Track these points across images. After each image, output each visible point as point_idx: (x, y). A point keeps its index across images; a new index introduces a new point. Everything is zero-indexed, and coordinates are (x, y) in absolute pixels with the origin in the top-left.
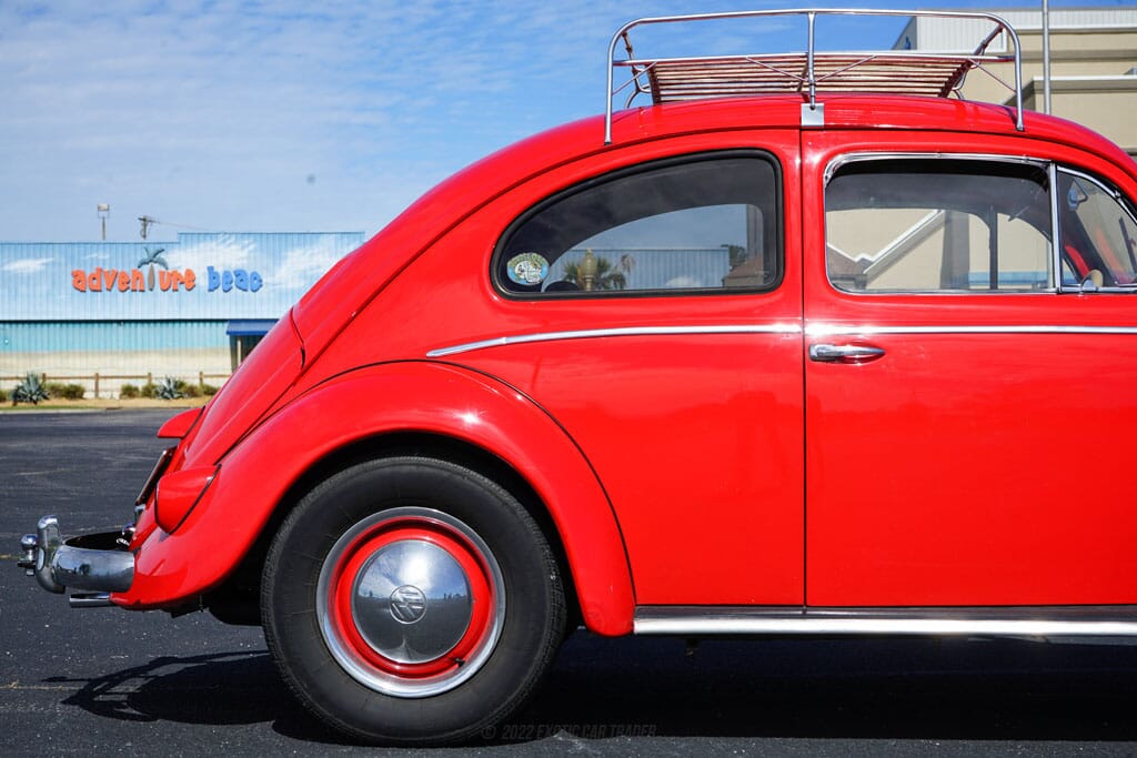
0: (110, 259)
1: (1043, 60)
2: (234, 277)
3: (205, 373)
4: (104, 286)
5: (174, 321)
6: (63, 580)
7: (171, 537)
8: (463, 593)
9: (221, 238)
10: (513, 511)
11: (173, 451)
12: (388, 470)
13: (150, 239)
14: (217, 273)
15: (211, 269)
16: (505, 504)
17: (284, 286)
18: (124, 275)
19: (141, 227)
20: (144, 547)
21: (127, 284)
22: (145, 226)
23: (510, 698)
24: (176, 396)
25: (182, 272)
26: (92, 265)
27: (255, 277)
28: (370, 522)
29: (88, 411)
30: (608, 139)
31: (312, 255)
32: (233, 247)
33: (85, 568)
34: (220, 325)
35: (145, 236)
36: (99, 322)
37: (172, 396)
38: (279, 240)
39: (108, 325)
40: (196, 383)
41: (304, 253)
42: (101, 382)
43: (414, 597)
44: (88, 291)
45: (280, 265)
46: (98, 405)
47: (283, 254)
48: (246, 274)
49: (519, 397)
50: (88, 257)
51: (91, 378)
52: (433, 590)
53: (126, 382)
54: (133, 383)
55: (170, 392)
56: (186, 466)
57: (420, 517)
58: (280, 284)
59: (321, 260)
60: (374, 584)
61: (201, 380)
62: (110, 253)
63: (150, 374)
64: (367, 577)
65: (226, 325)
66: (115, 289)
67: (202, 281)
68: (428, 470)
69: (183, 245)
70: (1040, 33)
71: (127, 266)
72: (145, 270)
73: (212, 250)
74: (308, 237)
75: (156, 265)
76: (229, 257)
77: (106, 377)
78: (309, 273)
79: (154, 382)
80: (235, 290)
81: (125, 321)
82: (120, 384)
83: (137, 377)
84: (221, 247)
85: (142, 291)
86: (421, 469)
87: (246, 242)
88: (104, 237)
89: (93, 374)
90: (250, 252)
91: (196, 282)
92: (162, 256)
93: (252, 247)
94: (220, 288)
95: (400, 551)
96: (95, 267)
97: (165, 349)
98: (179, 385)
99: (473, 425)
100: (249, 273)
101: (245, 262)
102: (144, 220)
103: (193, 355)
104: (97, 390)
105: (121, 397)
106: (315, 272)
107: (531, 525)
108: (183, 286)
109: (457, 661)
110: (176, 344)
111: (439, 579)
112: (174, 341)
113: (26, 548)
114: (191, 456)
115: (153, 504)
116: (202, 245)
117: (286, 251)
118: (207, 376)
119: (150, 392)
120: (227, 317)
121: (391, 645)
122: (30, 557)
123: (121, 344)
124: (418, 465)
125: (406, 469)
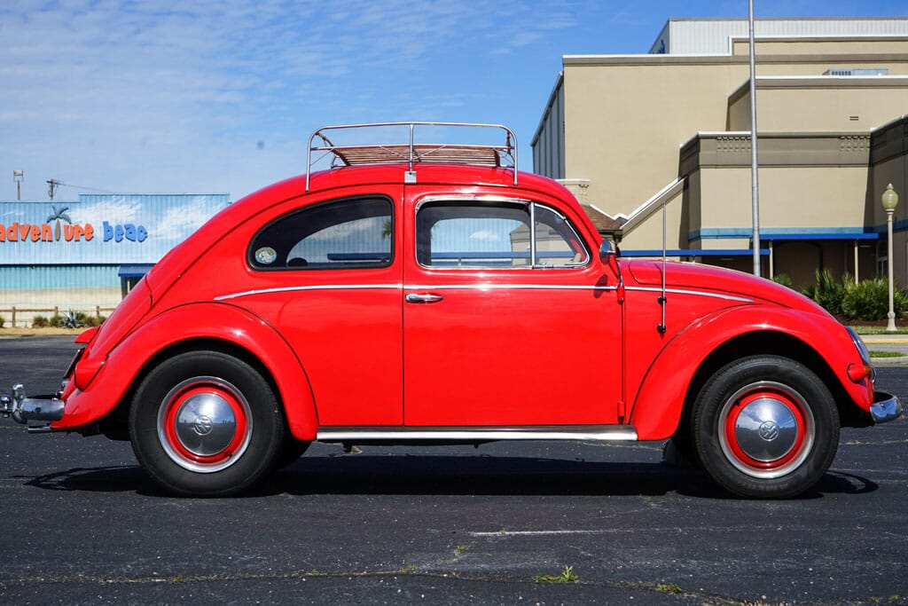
0: (25, 215)
1: (749, 63)
2: (125, 230)
3: (101, 307)
4: (20, 237)
5: (76, 265)
6: (26, 416)
7: (83, 393)
8: (233, 421)
9: (114, 198)
10: (256, 378)
11: (83, 350)
12: (193, 358)
13: (55, 199)
14: (111, 227)
15: (106, 224)
16: (253, 374)
17: (164, 238)
18: (36, 228)
19: (50, 189)
20: (68, 399)
21: (38, 236)
22: (52, 187)
23: (255, 473)
24: (78, 325)
25: (83, 227)
26: (9, 220)
27: (142, 230)
28: (184, 384)
29: (8, 337)
30: (307, 189)
31: (187, 213)
32: (124, 206)
33: (38, 409)
34: (113, 268)
35: (52, 196)
36: (15, 266)
37: (75, 326)
38: (161, 201)
39: (23, 269)
40: (94, 315)
41: (182, 210)
42: (17, 314)
43: (207, 422)
44: (7, 241)
45: (162, 220)
46: (15, 333)
47: (164, 212)
48: (134, 227)
49: (263, 323)
50: (7, 214)
51: (10, 311)
52: (217, 419)
53: (37, 314)
54: (44, 315)
55: (73, 322)
56: (91, 357)
57: (210, 381)
58: (161, 236)
59: (195, 217)
60: (187, 416)
61: (98, 312)
62: (25, 210)
63: (57, 308)
64: (183, 413)
65: (118, 268)
66: (28, 240)
67: (99, 233)
68: (214, 358)
69: (83, 205)
70: (748, 41)
71: (38, 220)
72: (53, 224)
73: (106, 209)
74: (184, 198)
75: (61, 221)
76: (121, 214)
77: (21, 311)
78: (185, 227)
79: (60, 314)
80: (125, 240)
81: (36, 266)
82: (33, 315)
83: (46, 310)
84: (114, 206)
85: (51, 241)
86: (211, 357)
87: (134, 202)
88: (19, 199)
89: (10, 308)
90: (137, 210)
91: (94, 234)
92: (67, 213)
93: (139, 206)
94: (113, 239)
95: (199, 399)
96: (12, 222)
97: (68, 288)
98: (81, 317)
99: (240, 336)
100: (137, 227)
101: (133, 218)
102: (51, 182)
103: (91, 293)
104: (14, 321)
105: (33, 325)
106: (189, 226)
107: (265, 385)
108: (83, 237)
109: (229, 454)
110: (78, 283)
111: (219, 413)
112: (76, 282)
113: (4, 402)
114: (93, 352)
115: (73, 377)
116: (98, 204)
117: (166, 209)
118: (102, 310)
119: (57, 322)
120: (119, 262)
121: (194, 446)
122: (6, 408)
123: (33, 283)
124: (209, 355)
125: (202, 357)
